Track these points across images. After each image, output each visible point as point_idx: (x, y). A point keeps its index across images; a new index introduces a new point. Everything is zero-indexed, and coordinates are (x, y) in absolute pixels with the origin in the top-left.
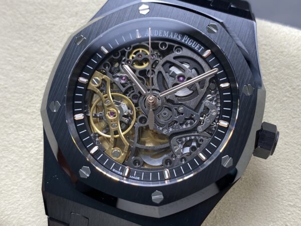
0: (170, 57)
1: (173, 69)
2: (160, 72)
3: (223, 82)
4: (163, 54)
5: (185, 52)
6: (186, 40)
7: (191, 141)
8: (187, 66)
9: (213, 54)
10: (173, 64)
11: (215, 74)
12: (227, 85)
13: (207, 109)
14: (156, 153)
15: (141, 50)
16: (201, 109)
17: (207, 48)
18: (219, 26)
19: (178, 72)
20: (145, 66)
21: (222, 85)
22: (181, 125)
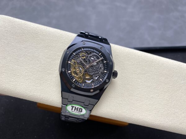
0: (91, 55)
1: (92, 58)
2: (89, 59)
3: (105, 61)
4: (88, 54)
5: (94, 54)
6: (94, 51)
7: (97, 76)
8: (95, 57)
9: (101, 54)
10: (91, 57)
11: (102, 59)
12: (105, 62)
13: (101, 68)
14: (89, 79)
15: (83, 53)
16: (99, 68)
17: (100, 53)
18: (103, 48)
19: (93, 59)
20: (84, 57)
21: (104, 62)
22: (95, 72)
